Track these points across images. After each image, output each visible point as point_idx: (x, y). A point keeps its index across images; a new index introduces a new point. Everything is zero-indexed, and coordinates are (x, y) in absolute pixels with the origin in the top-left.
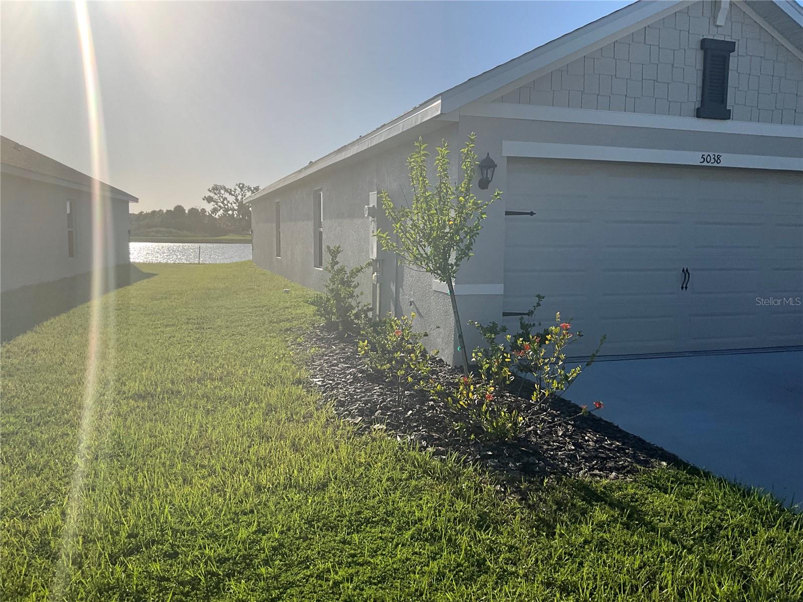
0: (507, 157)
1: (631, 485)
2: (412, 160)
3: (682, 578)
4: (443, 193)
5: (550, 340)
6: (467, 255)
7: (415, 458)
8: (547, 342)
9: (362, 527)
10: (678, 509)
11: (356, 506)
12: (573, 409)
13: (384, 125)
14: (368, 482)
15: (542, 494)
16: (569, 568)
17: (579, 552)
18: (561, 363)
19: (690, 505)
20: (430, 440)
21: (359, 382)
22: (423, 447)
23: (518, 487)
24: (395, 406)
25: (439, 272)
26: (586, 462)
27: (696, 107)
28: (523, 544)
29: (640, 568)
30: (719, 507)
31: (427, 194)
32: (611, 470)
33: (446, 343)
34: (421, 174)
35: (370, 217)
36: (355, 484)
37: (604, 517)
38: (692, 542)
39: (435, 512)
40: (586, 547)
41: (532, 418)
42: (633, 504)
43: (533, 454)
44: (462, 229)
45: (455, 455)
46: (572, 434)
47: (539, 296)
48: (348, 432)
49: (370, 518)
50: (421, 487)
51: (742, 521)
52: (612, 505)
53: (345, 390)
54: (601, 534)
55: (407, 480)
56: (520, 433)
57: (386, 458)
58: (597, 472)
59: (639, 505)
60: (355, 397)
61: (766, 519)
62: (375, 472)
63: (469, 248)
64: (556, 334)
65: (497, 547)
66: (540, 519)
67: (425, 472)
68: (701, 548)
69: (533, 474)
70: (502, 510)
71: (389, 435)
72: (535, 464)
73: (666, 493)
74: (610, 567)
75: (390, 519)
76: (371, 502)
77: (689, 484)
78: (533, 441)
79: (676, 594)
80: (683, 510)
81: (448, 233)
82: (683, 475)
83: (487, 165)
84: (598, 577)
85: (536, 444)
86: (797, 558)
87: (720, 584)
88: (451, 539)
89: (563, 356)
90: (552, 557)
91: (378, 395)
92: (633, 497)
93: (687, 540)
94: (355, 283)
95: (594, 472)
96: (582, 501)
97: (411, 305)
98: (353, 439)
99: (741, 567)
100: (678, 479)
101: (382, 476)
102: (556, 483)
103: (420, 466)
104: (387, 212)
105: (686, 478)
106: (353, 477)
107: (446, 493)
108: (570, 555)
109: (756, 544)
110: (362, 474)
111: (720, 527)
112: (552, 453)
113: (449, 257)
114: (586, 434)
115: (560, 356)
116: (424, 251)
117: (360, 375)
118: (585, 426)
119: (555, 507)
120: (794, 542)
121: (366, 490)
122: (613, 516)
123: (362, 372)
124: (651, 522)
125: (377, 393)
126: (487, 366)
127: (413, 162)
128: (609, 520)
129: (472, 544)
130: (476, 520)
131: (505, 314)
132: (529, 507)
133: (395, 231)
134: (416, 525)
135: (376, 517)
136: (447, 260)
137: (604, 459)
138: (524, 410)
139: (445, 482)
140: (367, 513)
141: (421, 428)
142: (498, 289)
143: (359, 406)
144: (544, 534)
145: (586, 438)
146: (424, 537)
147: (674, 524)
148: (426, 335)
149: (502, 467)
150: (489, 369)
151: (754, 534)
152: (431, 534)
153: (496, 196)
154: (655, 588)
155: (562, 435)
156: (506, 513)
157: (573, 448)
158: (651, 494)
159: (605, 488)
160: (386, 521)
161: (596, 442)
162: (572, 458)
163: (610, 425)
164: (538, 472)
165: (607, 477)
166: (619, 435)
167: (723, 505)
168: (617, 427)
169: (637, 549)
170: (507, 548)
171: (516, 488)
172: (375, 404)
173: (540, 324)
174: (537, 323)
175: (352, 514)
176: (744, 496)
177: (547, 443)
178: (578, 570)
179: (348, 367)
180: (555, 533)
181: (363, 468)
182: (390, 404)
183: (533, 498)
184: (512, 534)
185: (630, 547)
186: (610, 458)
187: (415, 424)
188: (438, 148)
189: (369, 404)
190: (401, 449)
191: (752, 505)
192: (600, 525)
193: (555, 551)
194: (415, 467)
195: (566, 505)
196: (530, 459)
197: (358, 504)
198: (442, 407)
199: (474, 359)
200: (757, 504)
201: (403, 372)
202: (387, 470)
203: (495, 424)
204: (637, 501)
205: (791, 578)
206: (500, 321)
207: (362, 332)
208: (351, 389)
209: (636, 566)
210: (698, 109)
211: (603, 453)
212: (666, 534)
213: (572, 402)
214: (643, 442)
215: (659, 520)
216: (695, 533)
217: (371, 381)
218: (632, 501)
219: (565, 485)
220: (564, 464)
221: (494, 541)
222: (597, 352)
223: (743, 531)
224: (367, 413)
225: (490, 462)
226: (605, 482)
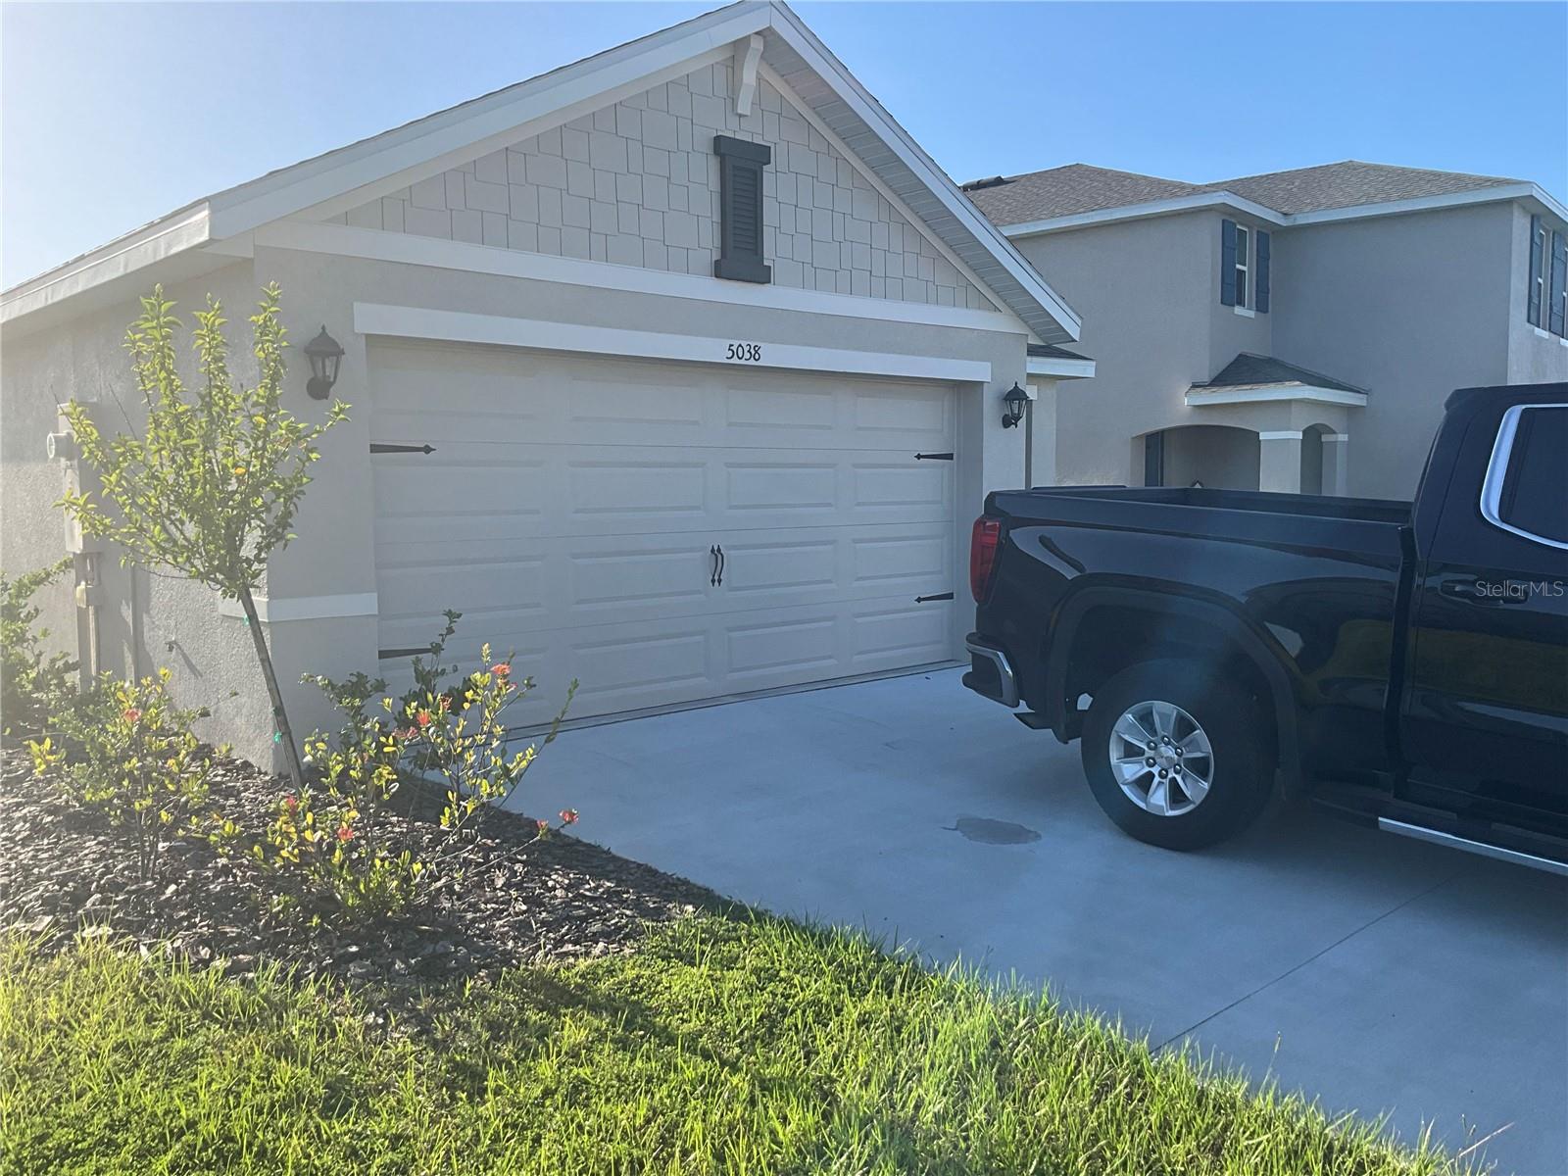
0: (368, 336)
1: (631, 962)
2: (138, 336)
3: (720, 1123)
4: (217, 409)
5: (473, 701)
6: (281, 537)
7: (182, 989)
8: (466, 705)
9: (51, 1169)
10: (711, 991)
11: (33, 1125)
12: (527, 829)
13: (82, 257)
14: (67, 1062)
15: (463, 1013)
16: (512, 1153)
17: (534, 1116)
18: (495, 744)
19: (735, 979)
20: (217, 943)
21: (48, 834)
22: (201, 961)
23: (414, 1009)
24: (137, 880)
25: (220, 577)
26: (548, 932)
27: (714, 260)
28: (422, 1126)
29: (648, 1121)
30: (783, 974)
31: (181, 409)
32: (595, 939)
33: (258, 727)
34: (163, 365)
35: (63, 460)
36: (31, 1074)
37: (582, 1035)
38: (737, 1050)
39: (227, 1101)
40: (548, 1103)
41: (443, 862)
42: (634, 998)
43: (445, 935)
44: (266, 483)
45: (275, 965)
46: (522, 882)
47: (449, 614)
48: (16, 956)
49: (70, 1145)
50: (197, 1051)
51: (819, 993)
52: (595, 1008)
53: (11, 859)
54: (575, 1071)
55: (164, 1039)
56: (418, 895)
57: (112, 1001)
58: (569, 947)
59: (646, 997)
60: (36, 871)
61: (857, 981)
62: (83, 1038)
63: (284, 522)
64: (485, 687)
65: (366, 1144)
66: (457, 1067)
67: (206, 1015)
68: (753, 1058)
69: (445, 975)
70: (378, 1064)
71: (118, 948)
72: (447, 955)
73: (693, 965)
74: (590, 1134)
75: (120, 1138)
76: (71, 1110)
77: (733, 939)
78: (444, 909)
79: (710, 1158)
80: (722, 993)
81: (235, 492)
82: (722, 924)
83: (323, 350)
84: (569, 1161)
85: (451, 912)
86: (906, 1042)
87: (785, 1120)
88: (265, 1150)
89: (498, 730)
90: (479, 1140)
91: (94, 861)
92: (634, 985)
93: (729, 1048)
94: (30, 608)
95: (564, 949)
96: (541, 1011)
97: (171, 649)
98: (29, 969)
99: (820, 1078)
100: (713, 934)
101: (102, 1044)
102: (490, 984)
103: (194, 1005)
104: (85, 449)
105: (728, 930)
106: (28, 1058)
107: (253, 1053)
108: (514, 1126)
109: (842, 1031)
110: (49, 1048)
111: (783, 1010)
112: (483, 926)
113: (241, 544)
114: (550, 876)
115: (494, 730)
116: (182, 533)
117: (49, 819)
118: (548, 858)
119: (486, 1036)
120: (902, 1013)
121: (59, 1081)
122: (597, 1030)
123: (53, 810)
124: (666, 1027)
125: (91, 856)
126: (339, 768)
127: (140, 340)
128: (590, 1039)
129: (311, 1151)
130: (320, 1097)
131: (383, 654)
132: (434, 1044)
133: (106, 491)
134: (184, 1139)
135: (84, 1140)
136: (238, 549)
137: (583, 919)
138: (428, 847)
139: (252, 1030)
140: (63, 1136)
141: (197, 920)
142: (365, 604)
143: (46, 890)
144: (464, 1096)
145: (550, 883)
146: (201, 1161)
147: (707, 1021)
148: (205, 714)
149: (381, 972)
150: (344, 773)
151: (838, 1012)
152: (218, 1151)
153: (337, 414)
154: (672, 1155)
155: (503, 885)
156: (385, 1069)
157: (524, 907)
158: (667, 971)
159: (582, 976)
160: (111, 1143)
161: (567, 889)
162: (522, 929)
163: (593, 850)
164: (455, 969)
165: (587, 954)
166: (611, 867)
167: (788, 969)
168: (608, 852)
169: (639, 1086)
170: (387, 1143)
171: (409, 1011)
172: (86, 881)
173: (455, 670)
174: (449, 668)
175: (22, 1145)
176: (822, 947)
177: (474, 908)
178: (530, 1155)
179: (18, 805)
180: (485, 1090)
181: (54, 1033)
182: (122, 875)
183: (443, 1026)
184: (398, 1111)
185: (629, 1085)
186: (594, 915)
187: (183, 913)
188: (197, 314)
189: (71, 884)
190: (150, 973)
191: (835, 961)
192: (574, 1054)
193: (485, 1126)
194: (183, 1008)
195: (509, 1026)
196: (438, 947)
197: (38, 1119)
198: (247, 867)
199: (309, 758)
200: (842, 956)
201: (148, 802)
202: (113, 1027)
203: (362, 886)
204: (642, 990)
205: (897, 1081)
206: (372, 670)
207: (51, 720)
208: (26, 855)
209: (639, 1122)
210: (716, 262)
211: (580, 907)
212: (691, 1044)
213: (525, 816)
214: (654, 873)
215: (682, 1019)
216: (742, 1032)
217: (75, 829)
218: (633, 993)
219: (507, 985)
220: (505, 944)
221: (360, 1134)
222: (563, 713)
223: (821, 1012)
224: (68, 907)
225: (354, 969)
226: (583, 964)
